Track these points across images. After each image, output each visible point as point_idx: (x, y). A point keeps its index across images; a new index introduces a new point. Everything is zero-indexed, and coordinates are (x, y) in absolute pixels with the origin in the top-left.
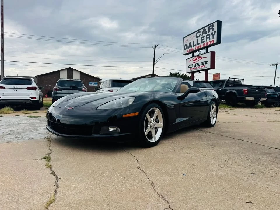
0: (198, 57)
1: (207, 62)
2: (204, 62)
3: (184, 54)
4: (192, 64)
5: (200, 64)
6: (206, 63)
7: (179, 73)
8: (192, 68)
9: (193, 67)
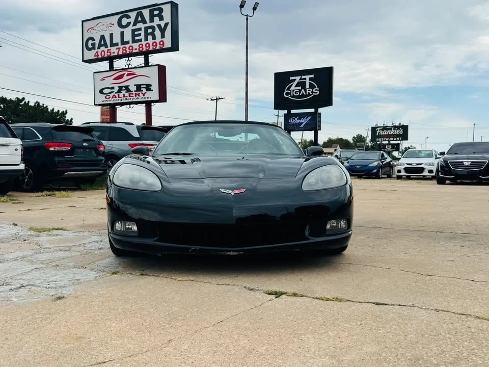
0: (127, 73)
1: (151, 85)
2: (142, 86)
3: (85, 59)
4: (110, 86)
5: (133, 88)
6: (148, 88)
7: (24, 99)
8: (111, 95)
9: (114, 93)
